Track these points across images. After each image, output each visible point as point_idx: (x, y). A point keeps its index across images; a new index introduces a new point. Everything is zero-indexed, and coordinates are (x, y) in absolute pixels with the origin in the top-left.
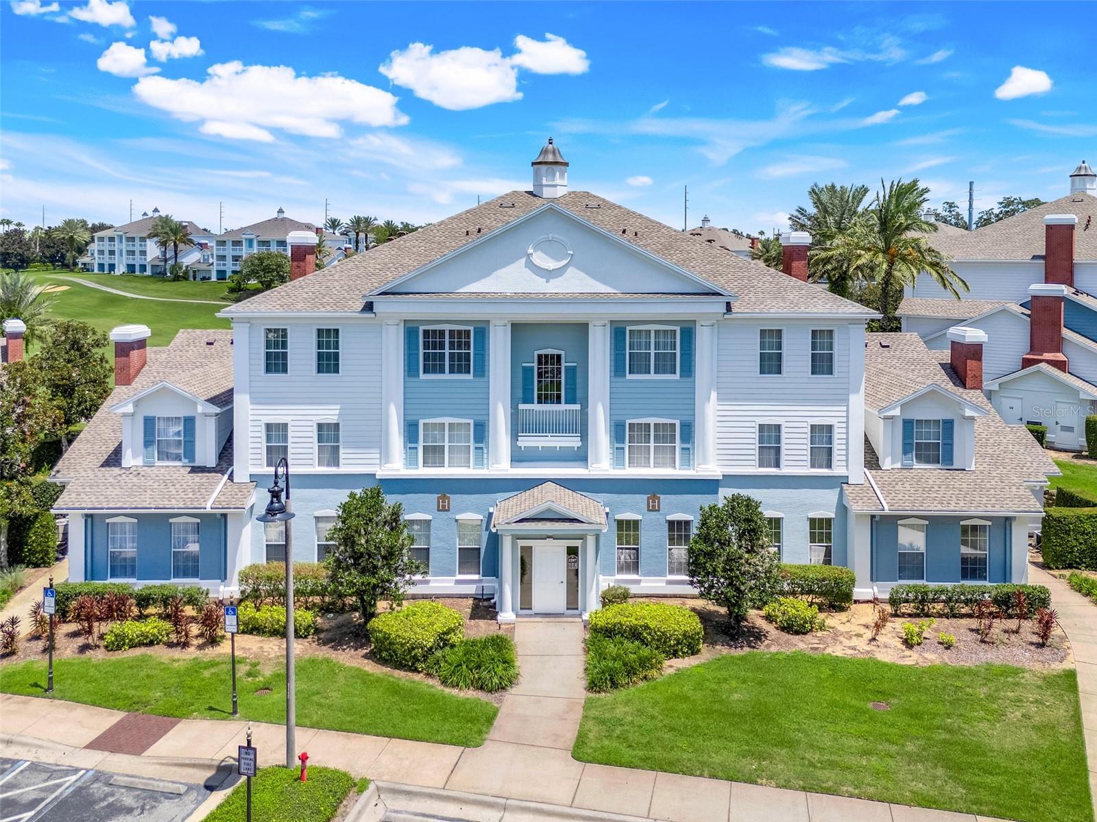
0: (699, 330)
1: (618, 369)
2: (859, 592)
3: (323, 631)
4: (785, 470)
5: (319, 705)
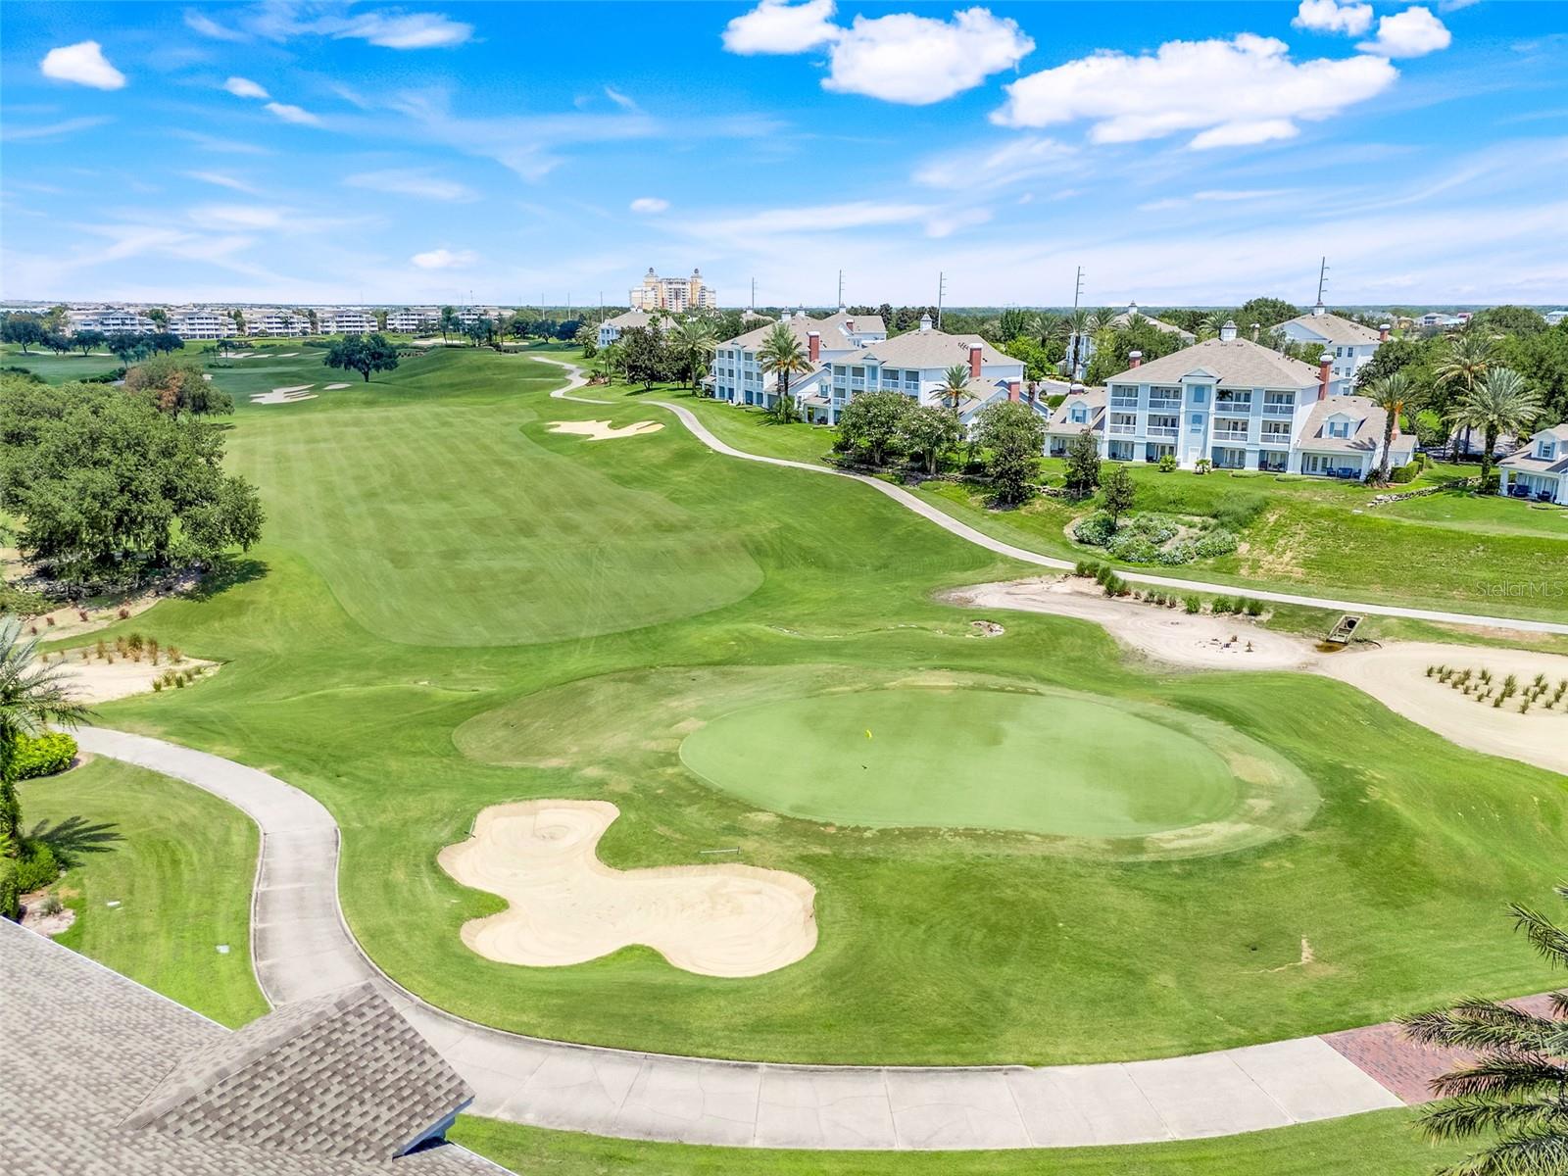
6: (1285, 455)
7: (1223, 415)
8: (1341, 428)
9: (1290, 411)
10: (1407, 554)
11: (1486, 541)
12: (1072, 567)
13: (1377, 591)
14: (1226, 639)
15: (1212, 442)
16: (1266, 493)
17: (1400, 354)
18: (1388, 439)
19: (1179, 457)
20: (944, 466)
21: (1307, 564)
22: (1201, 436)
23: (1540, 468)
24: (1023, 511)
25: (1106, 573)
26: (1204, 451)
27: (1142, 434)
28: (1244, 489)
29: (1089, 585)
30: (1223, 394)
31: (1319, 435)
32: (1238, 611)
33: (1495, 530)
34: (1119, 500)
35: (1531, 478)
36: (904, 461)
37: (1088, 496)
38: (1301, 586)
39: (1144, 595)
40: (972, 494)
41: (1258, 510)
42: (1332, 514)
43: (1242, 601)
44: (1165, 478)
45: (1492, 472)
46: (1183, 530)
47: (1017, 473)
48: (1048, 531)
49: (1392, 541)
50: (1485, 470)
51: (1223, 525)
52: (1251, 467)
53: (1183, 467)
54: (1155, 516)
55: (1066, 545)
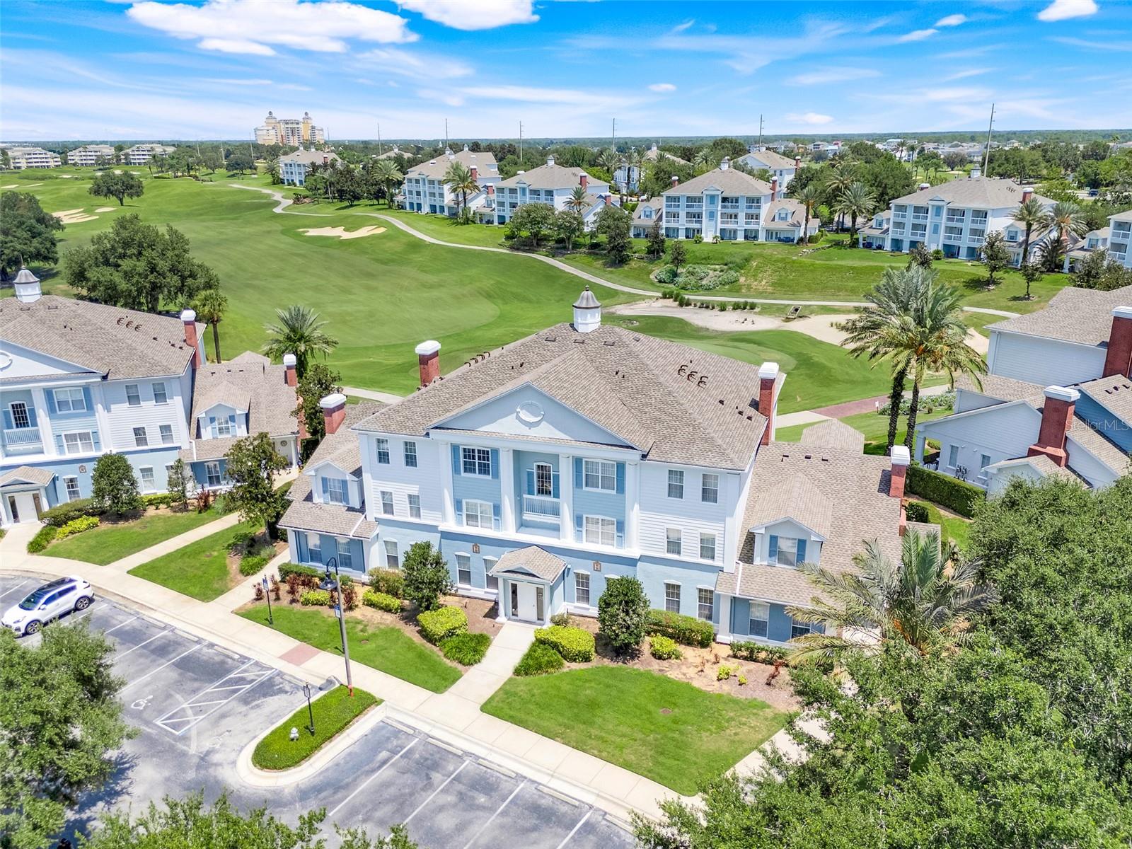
0: (627, 466)
1: (578, 484)
2: (719, 638)
3: (406, 611)
4: (682, 558)
5: (383, 656)
6: (757, 231)
7: (725, 210)
8: (784, 216)
9: (759, 207)
10: (819, 277)
11: (853, 268)
12: (660, 295)
13: (807, 295)
14: (743, 320)
15: (720, 226)
16: (750, 252)
17: (808, 175)
18: (807, 220)
19: (703, 235)
20: (576, 246)
21: (774, 285)
22: (713, 223)
23: (876, 233)
24: (626, 268)
25: (678, 295)
26: (716, 232)
27: (683, 223)
28: (738, 250)
29: (670, 302)
30: (724, 200)
31: (773, 220)
32: (745, 308)
33: (857, 263)
34: (679, 259)
35: (873, 238)
36: (552, 243)
37: (659, 258)
38: (772, 295)
39: (699, 304)
40: (596, 260)
41: (747, 260)
42: (783, 260)
43: (746, 303)
44: (698, 246)
45: (855, 236)
46: (711, 273)
47: (622, 247)
48: (641, 277)
49: (811, 271)
50: (852, 235)
51: (730, 269)
52: (741, 239)
53: (705, 240)
54: (696, 266)
55: (652, 284)
